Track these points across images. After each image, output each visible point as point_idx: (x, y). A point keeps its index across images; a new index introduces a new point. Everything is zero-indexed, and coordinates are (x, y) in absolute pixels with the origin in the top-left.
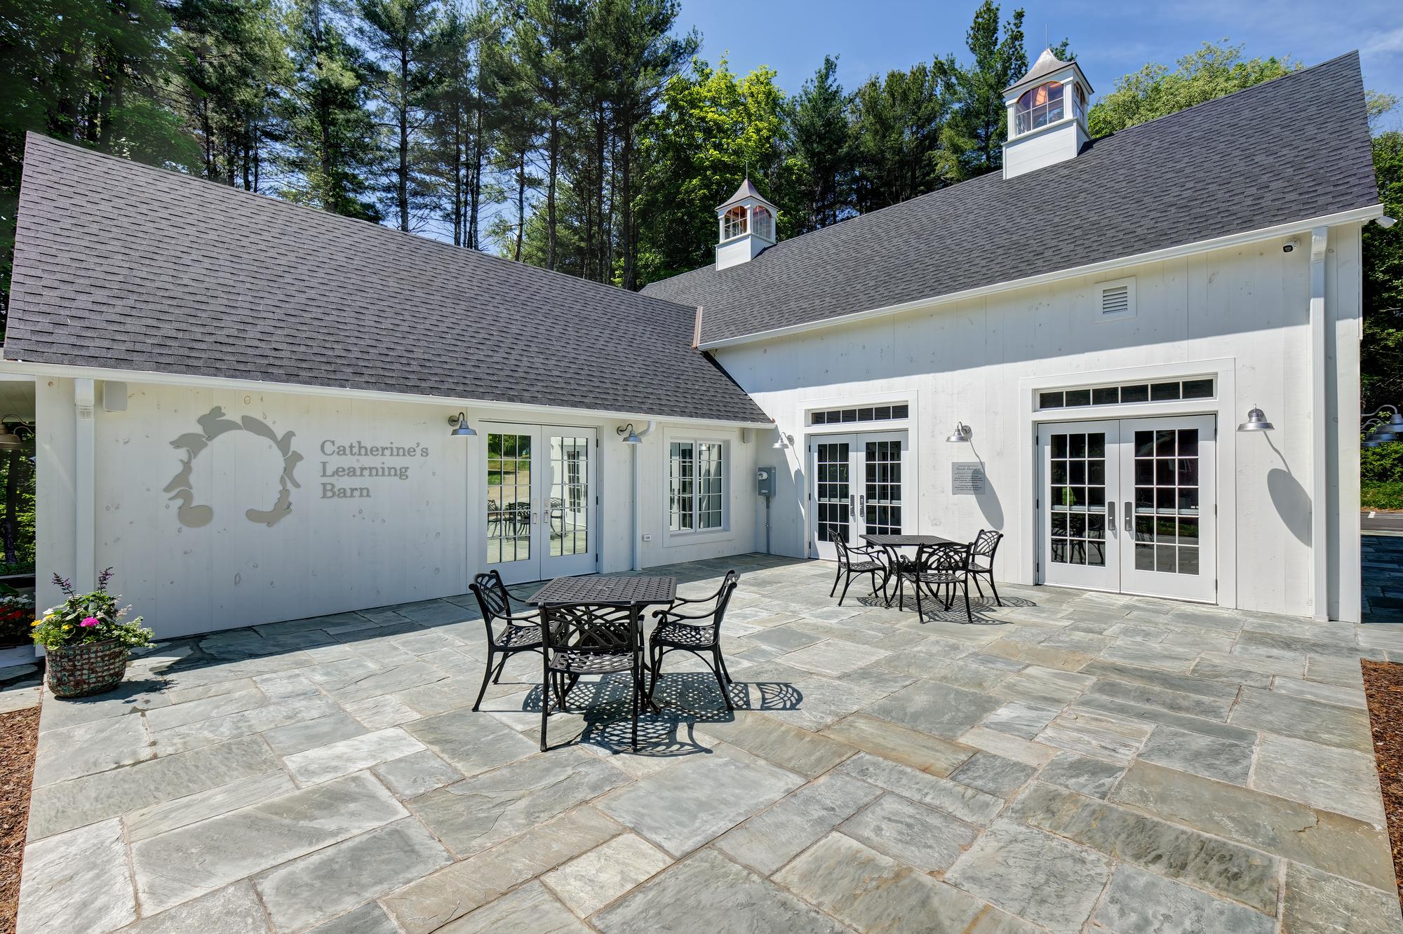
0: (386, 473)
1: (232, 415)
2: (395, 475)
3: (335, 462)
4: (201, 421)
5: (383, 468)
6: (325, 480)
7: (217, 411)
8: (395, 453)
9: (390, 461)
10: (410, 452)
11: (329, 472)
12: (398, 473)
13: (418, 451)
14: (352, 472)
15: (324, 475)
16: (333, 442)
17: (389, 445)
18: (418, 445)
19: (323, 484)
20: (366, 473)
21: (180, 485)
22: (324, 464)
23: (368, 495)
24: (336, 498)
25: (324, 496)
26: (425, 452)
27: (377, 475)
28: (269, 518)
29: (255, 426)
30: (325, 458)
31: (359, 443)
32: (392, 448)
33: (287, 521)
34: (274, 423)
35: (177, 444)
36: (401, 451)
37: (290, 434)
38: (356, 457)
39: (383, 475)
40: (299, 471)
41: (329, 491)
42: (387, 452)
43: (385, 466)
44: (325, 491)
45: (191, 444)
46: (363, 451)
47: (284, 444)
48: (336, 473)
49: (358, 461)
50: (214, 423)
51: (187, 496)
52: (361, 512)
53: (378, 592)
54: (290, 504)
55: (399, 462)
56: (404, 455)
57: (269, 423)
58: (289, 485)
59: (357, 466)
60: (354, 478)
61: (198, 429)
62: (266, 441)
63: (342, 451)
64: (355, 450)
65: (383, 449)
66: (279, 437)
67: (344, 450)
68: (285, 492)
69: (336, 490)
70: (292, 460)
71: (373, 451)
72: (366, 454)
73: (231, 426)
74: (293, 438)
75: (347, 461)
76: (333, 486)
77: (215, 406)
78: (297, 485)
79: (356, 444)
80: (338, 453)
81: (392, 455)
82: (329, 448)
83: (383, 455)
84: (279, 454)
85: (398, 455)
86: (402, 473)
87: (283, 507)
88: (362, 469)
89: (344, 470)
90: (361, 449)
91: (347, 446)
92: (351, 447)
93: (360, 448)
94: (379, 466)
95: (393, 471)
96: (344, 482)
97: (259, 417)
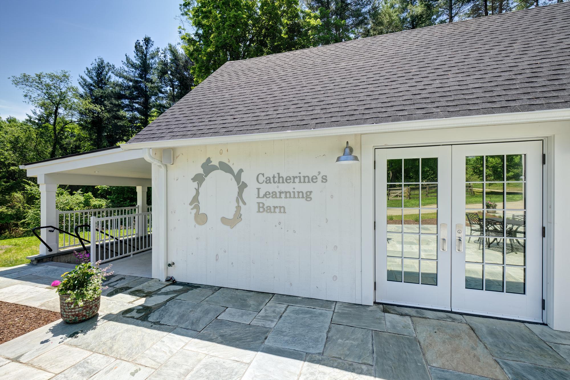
0: (296, 196)
1: (215, 162)
2: (303, 197)
3: (265, 188)
4: (203, 166)
5: (294, 192)
6: (260, 200)
7: (209, 160)
8: (302, 180)
9: (299, 187)
10: (313, 179)
11: (261, 195)
12: (305, 195)
13: (320, 178)
14: (274, 195)
15: (258, 197)
16: (263, 175)
17: (298, 175)
18: (319, 173)
19: (259, 203)
20: (283, 195)
21: (195, 202)
22: (258, 189)
23: (285, 212)
24: (265, 213)
25: (259, 211)
26: (325, 179)
27: (290, 197)
28: (231, 223)
29: (225, 167)
30: (259, 186)
31: (279, 174)
32: (300, 177)
33: (240, 226)
34: (233, 164)
35: (194, 179)
36: (307, 179)
37: (241, 171)
38: (277, 184)
39: (294, 197)
40: (245, 194)
41: (261, 208)
42: (297, 180)
43: (296, 191)
44: (259, 207)
45: (199, 179)
46: (281, 179)
47: (238, 177)
48: (265, 195)
49: (278, 187)
50: (208, 167)
51: (197, 207)
52: (280, 223)
53: (291, 284)
54: (241, 215)
55: (305, 187)
56: (309, 182)
57: (230, 164)
58: (241, 204)
59: (277, 190)
60: (276, 199)
61: (201, 171)
62: (229, 176)
63: (268, 181)
64: (276, 179)
65: (294, 178)
66: (236, 172)
67: (270, 180)
68: (238, 208)
69: (265, 207)
70: (242, 187)
71: (288, 180)
72: (283, 182)
73: (214, 168)
74: (242, 173)
75: (272, 187)
76: (263, 204)
77: (208, 157)
78: (245, 203)
79: (276, 175)
80: (266, 182)
81: (300, 182)
82: (261, 178)
83: (294, 182)
84: (235, 183)
85: (304, 182)
86: (308, 196)
87: (238, 216)
88: (281, 193)
89: (270, 194)
90: (280, 179)
91: (271, 176)
92: (274, 177)
93: (279, 177)
94: (291, 190)
95: (301, 194)
96: (270, 202)
97: (227, 162)
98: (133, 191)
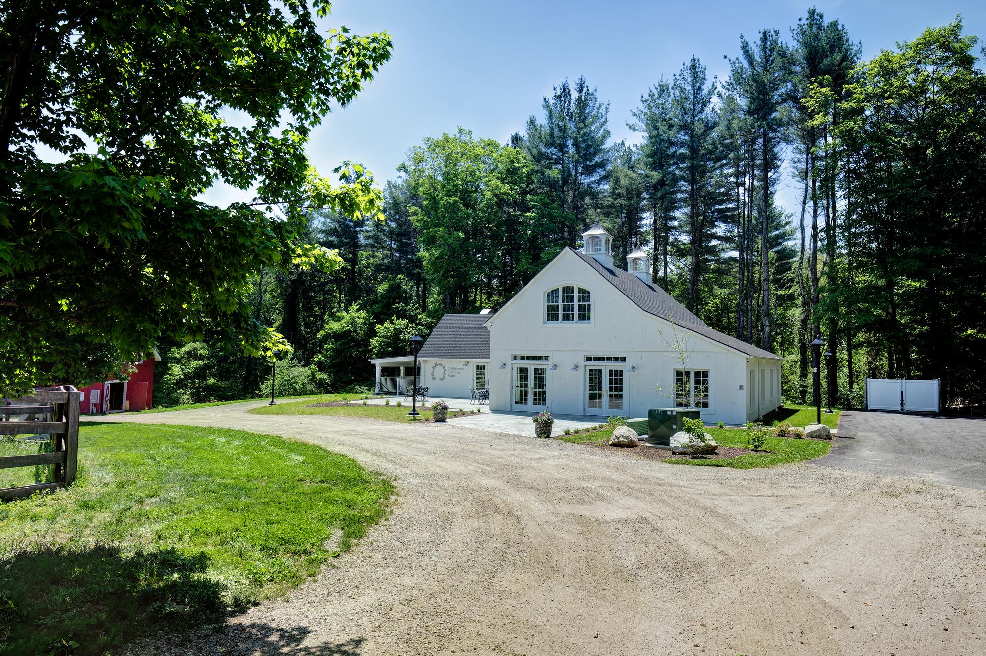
6: (449, 374)
9: (458, 371)
16: (450, 368)
17: (457, 368)
21: (433, 374)
28: (442, 380)
29: (441, 365)
31: (454, 367)
34: (443, 364)
37: (445, 366)
40: (446, 372)
41: (449, 376)
45: (434, 368)
47: (444, 368)
50: (436, 365)
58: (445, 374)
68: (444, 376)
70: (445, 370)
86: (460, 373)
88: (454, 372)
89: (451, 372)
90: (454, 369)
96: (451, 374)
98: (399, 368)
